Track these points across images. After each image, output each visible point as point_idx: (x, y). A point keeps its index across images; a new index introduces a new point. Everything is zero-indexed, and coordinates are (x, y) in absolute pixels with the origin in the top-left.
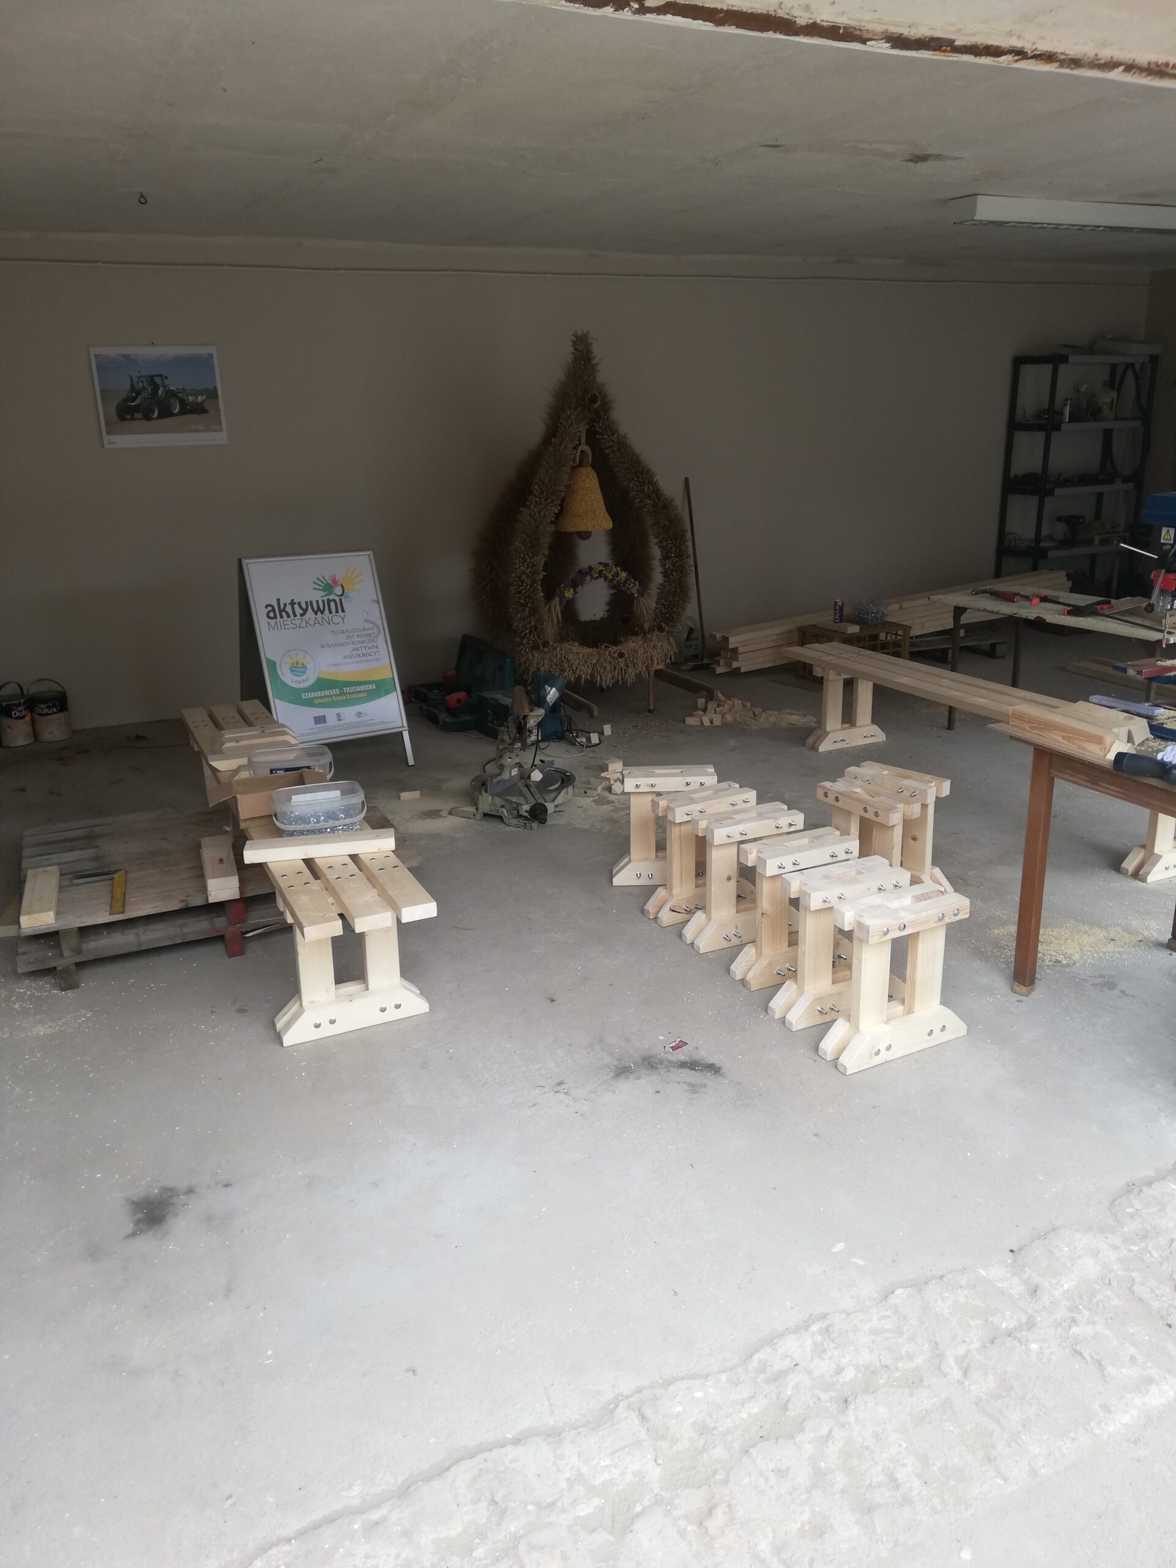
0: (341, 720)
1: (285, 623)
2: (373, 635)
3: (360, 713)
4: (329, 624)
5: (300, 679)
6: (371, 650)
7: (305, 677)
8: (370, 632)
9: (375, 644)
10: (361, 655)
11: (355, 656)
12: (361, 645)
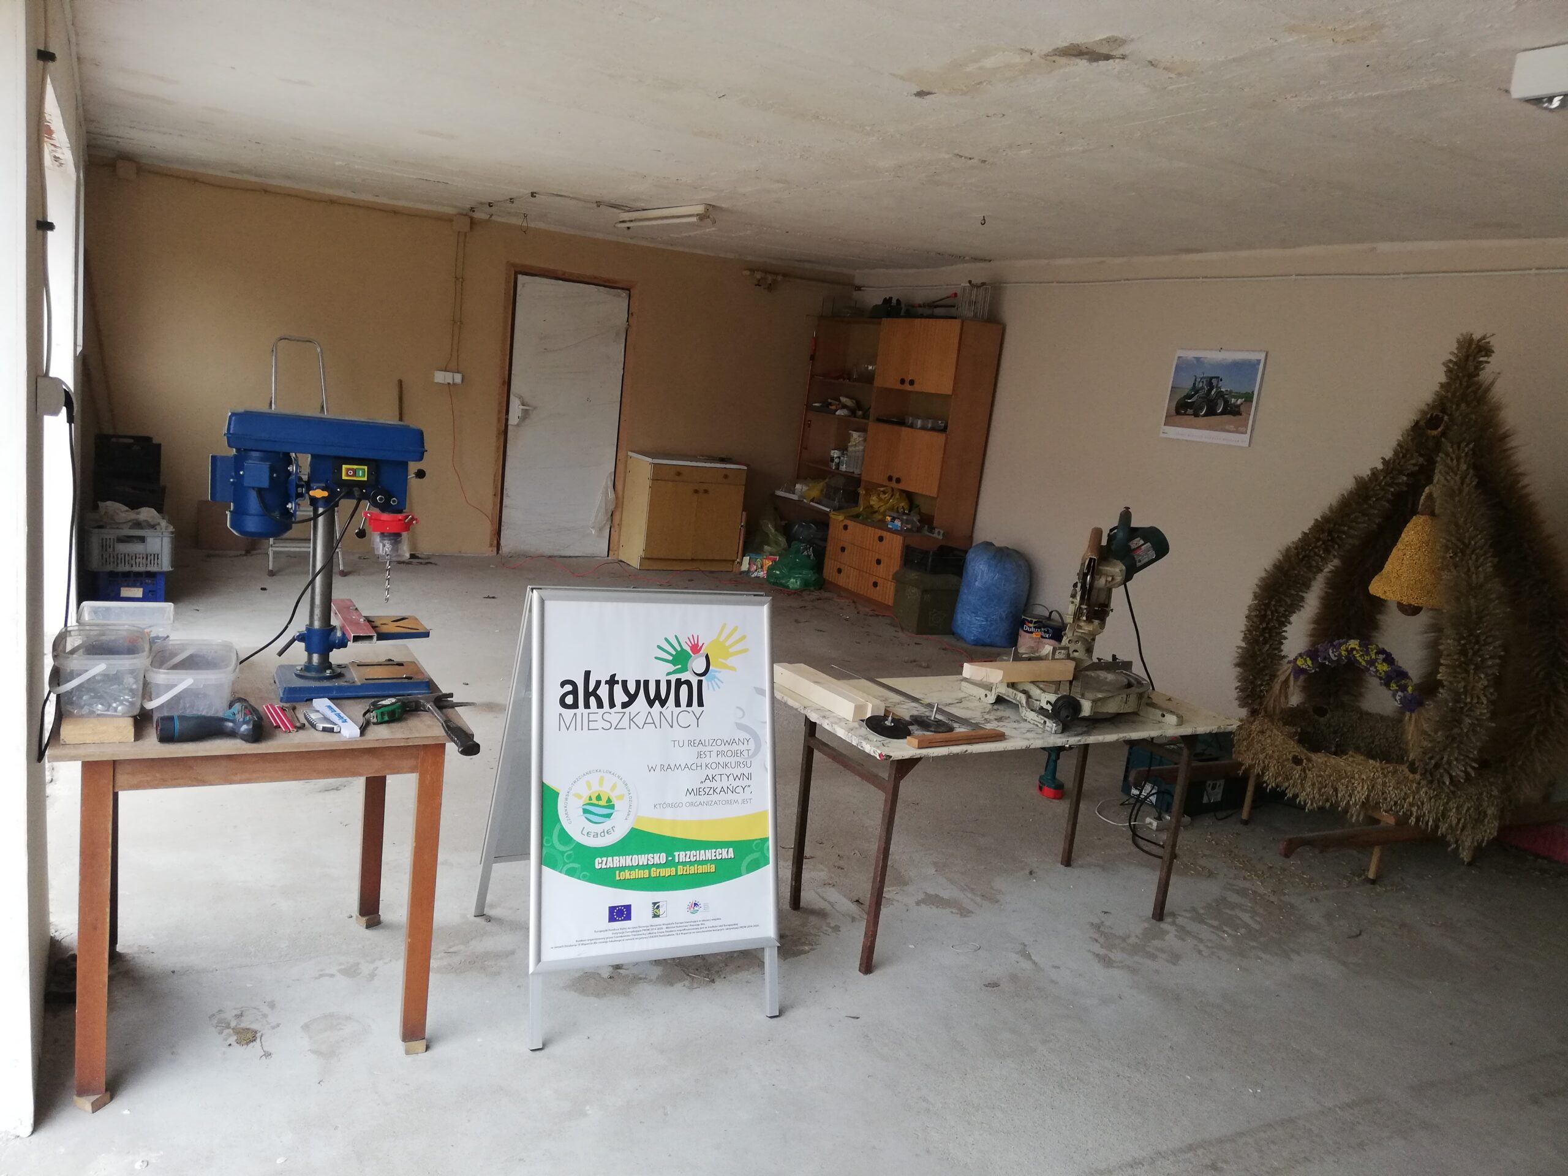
0: (658, 916)
1: (592, 717)
2: (745, 753)
3: (696, 904)
4: (672, 727)
5: (598, 828)
6: (737, 783)
7: (607, 824)
8: (741, 747)
9: (746, 771)
10: (718, 791)
11: (707, 790)
12: (721, 770)
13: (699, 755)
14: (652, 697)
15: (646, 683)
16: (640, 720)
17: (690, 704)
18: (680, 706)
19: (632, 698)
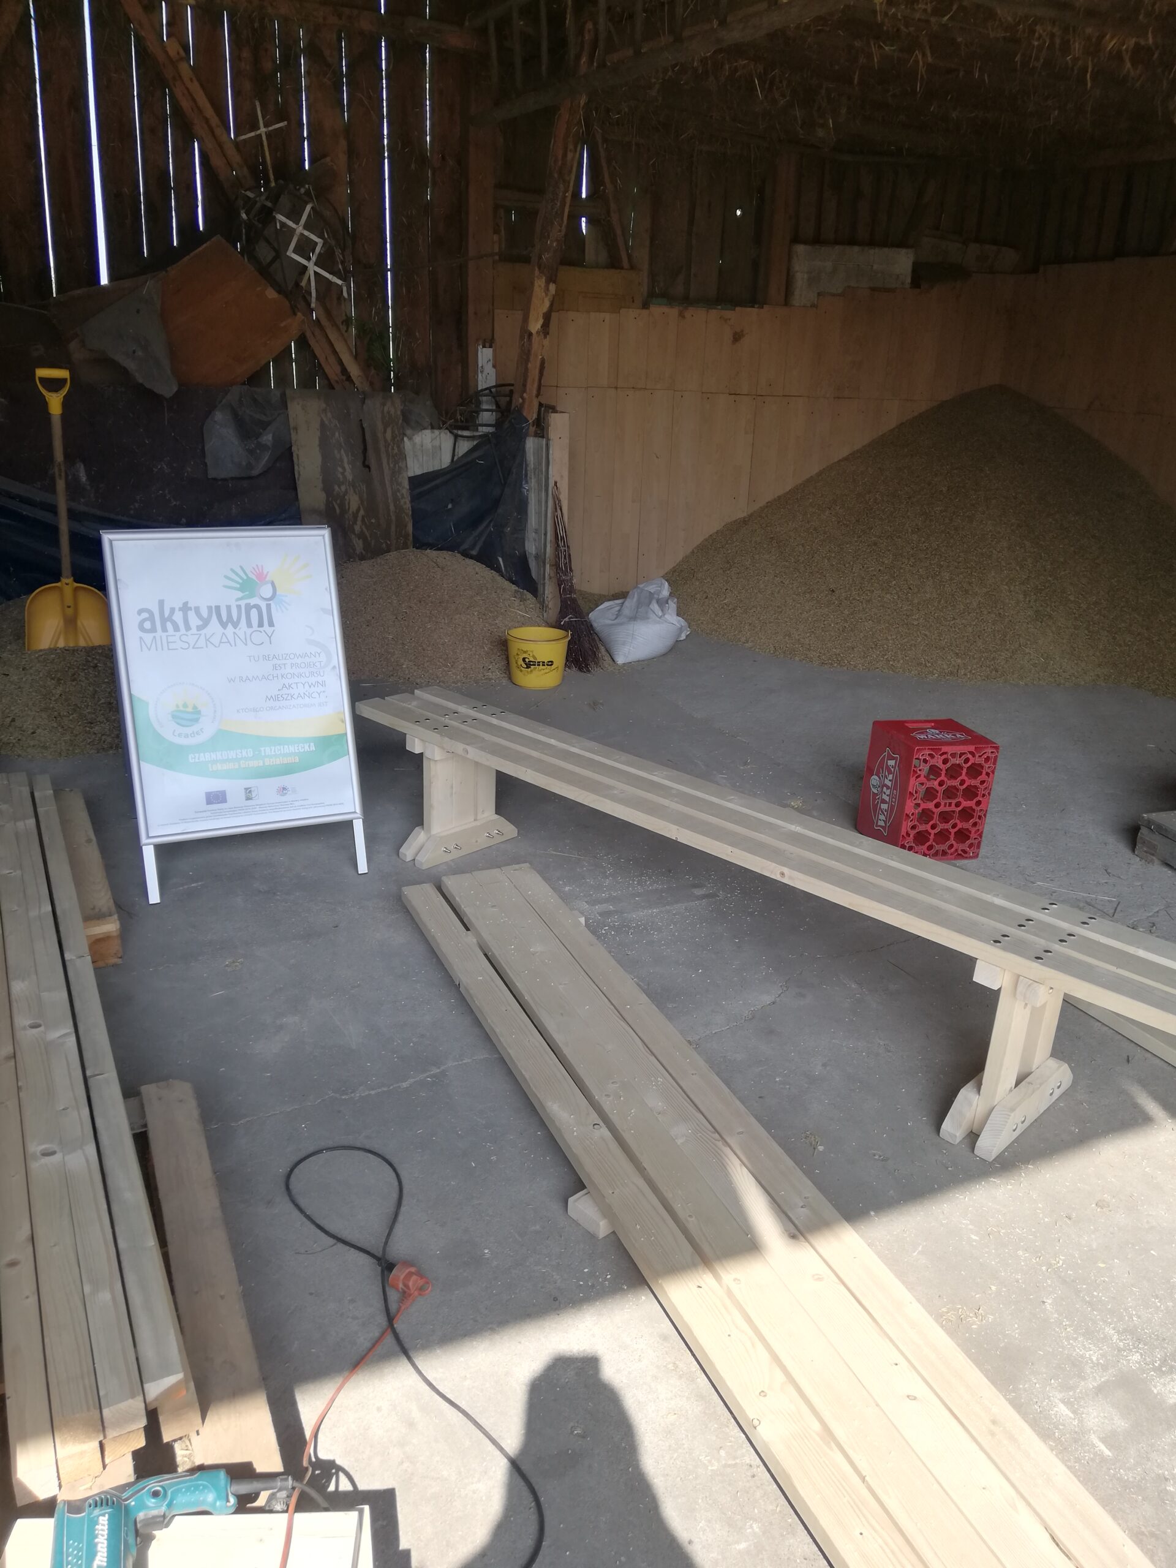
0: (251, 799)
1: (171, 639)
2: (318, 664)
3: (284, 789)
4: (246, 645)
5: (188, 730)
6: (313, 689)
7: (196, 728)
8: (313, 659)
9: (320, 679)
10: (295, 696)
11: (285, 696)
12: (296, 680)
13: (275, 667)
14: (225, 619)
15: (218, 608)
16: (215, 640)
17: (261, 625)
18: (252, 627)
19: (206, 623)
